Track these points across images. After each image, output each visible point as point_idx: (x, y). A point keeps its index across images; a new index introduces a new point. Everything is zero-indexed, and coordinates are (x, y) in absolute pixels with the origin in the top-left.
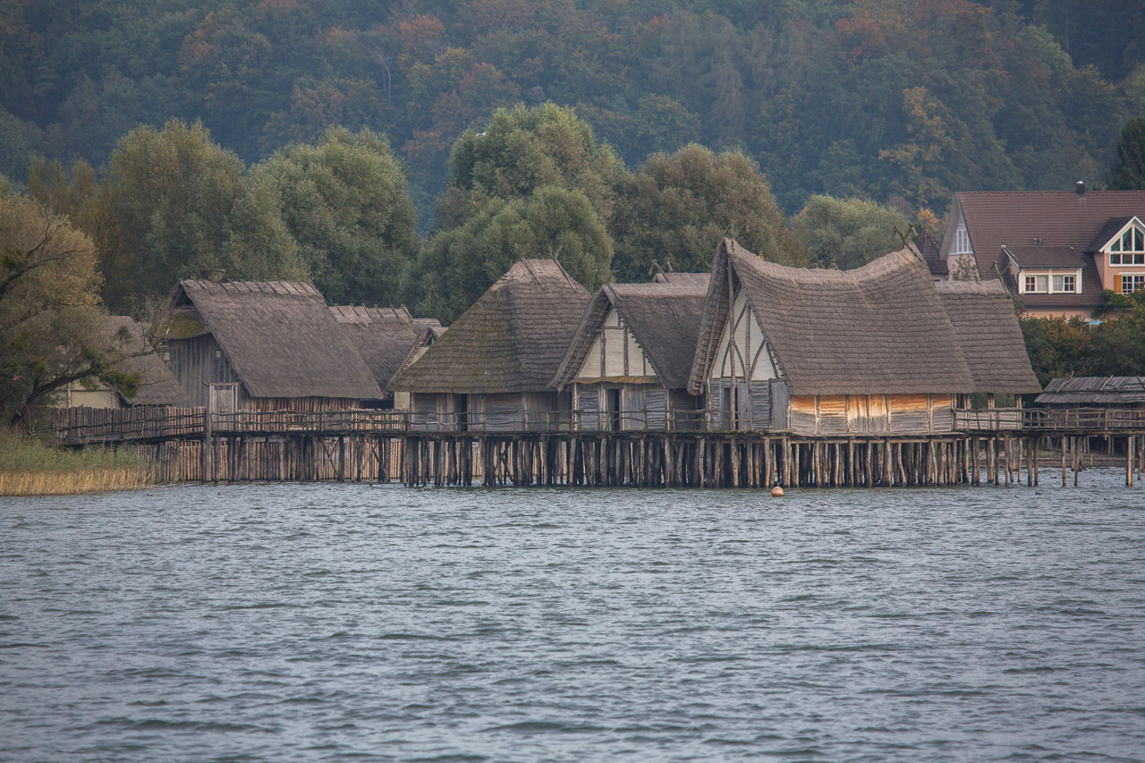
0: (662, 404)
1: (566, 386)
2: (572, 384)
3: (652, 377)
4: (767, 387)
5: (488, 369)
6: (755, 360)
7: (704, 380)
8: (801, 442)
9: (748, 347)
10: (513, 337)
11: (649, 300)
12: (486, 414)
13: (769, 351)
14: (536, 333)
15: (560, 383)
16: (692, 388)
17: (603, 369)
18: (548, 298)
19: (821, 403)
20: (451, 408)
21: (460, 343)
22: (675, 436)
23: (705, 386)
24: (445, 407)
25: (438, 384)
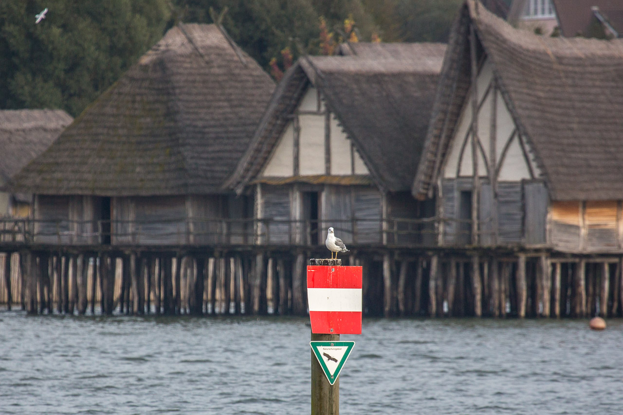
0: (376, 211)
1: (247, 188)
2: (255, 186)
3: (363, 177)
4: (518, 189)
5: (140, 165)
6: (504, 155)
7: (434, 181)
8: (563, 260)
9: (493, 138)
10: (172, 124)
11: (357, 77)
12: (137, 222)
13: (521, 143)
14: (201, 119)
15: (239, 183)
16: (418, 190)
17: (296, 166)
18: (214, 75)
19: (589, 210)
20: (88, 214)
21: (100, 130)
22: (397, 252)
23: (435, 189)
24: (81, 213)
25: (72, 184)
